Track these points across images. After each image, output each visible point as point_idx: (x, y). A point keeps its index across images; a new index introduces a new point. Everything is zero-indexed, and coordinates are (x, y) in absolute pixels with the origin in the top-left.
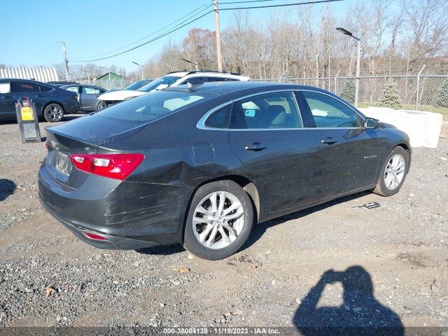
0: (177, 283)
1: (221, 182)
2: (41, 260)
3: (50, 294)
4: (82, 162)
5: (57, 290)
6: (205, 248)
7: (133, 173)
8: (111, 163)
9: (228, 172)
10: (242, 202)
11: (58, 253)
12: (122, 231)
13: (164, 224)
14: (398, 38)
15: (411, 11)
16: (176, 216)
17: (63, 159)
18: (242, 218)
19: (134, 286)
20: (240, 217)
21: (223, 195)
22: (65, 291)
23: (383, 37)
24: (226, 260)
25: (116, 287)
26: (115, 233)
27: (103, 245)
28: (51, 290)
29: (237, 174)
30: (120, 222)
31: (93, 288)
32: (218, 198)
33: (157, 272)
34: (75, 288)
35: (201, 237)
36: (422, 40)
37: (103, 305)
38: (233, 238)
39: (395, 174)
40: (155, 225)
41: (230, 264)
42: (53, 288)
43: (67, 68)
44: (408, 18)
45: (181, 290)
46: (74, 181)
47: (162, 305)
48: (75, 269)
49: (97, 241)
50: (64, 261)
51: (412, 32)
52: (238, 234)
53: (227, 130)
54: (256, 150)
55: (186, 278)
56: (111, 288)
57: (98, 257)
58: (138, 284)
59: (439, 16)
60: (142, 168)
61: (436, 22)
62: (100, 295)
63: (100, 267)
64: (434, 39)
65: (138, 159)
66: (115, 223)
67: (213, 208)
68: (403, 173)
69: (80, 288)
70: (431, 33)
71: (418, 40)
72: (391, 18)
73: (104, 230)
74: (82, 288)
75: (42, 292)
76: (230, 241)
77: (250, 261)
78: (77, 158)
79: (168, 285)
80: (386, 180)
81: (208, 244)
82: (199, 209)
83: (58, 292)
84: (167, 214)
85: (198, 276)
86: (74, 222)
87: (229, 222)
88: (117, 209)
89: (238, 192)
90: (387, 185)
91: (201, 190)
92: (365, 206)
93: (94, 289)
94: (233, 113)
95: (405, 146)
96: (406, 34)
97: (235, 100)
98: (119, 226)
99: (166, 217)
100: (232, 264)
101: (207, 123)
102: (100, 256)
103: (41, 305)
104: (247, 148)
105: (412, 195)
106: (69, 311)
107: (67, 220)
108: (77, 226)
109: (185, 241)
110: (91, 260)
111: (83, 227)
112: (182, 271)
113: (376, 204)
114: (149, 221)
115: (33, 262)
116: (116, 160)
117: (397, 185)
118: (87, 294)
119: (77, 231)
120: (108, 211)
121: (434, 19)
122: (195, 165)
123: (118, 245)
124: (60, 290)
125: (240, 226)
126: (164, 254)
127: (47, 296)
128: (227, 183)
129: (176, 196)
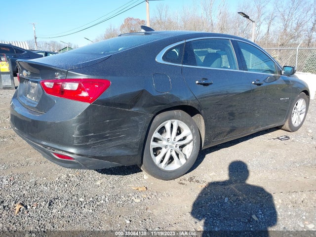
0: (138, 201)
1: (175, 112)
2: (12, 179)
3: (20, 211)
4: (52, 87)
5: (26, 207)
6: (160, 169)
7: (101, 98)
8: (80, 87)
9: (182, 102)
10: (192, 130)
11: (27, 173)
12: (90, 151)
13: (126, 146)
14: (272, 28)
15: (281, 9)
16: (138, 140)
17: (33, 87)
18: (192, 143)
19: (98, 203)
20: (189, 143)
21: (176, 123)
22: (34, 208)
23: (262, 27)
24: (177, 180)
25: (82, 204)
26: (82, 153)
27: (70, 165)
28: (20, 206)
29: (189, 105)
30: (88, 144)
31: (60, 204)
32: (172, 126)
33: (117, 190)
34: (43, 205)
35: (157, 160)
36: (288, 30)
37: (71, 221)
38: (183, 161)
39: (299, 114)
40: (119, 147)
41: (181, 183)
42: (22, 204)
43: (36, 42)
44: (279, 15)
45: (142, 207)
46: (43, 105)
47: (128, 222)
48: (43, 188)
49: (64, 160)
50: (32, 180)
51: (282, 24)
52: (188, 157)
53: (181, 65)
54: (205, 85)
55: (145, 196)
56: (77, 204)
57: (64, 177)
58: (102, 201)
59: (300, 14)
60: (108, 94)
61: (298, 18)
62: (67, 212)
63: (66, 185)
64: (296, 29)
65: (105, 84)
66: (83, 143)
67: (167, 135)
68: (304, 114)
69: (47, 205)
70: (295, 25)
71: (285, 29)
72: (267, 14)
73: (72, 150)
74: (50, 205)
75: (11, 209)
76: (181, 164)
77: (198, 181)
78: (47, 84)
79: (130, 202)
80: (293, 119)
81: (163, 166)
82: (156, 135)
83: (27, 208)
84: (130, 138)
85: (156, 194)
86: (44, 143)
87: (180, 147)
88: (84, 131)
89: (188, 121)
90: (293, 123)
91: (158, 117)
92: (278, 138)
93: (61, 206)
94: (185, 52)
95: (307, 92)
96: (278, 26)
97: (187, 41)
98: (86, 147)
99: (128, 141)
100: (183, 184)
101: (164, 58)
102: (65, 176)
103: (10, 222)
104: (197, 82)
105: (310, 131)
106: (38, 227)
107: (37, 141)
108: (46, 146)
109: (143, 163)
110: (57, 179)
111: (51, 148)
112: (140, 190)
113: (287, 137)
114: (113, 143)
115: (4, 180)
116: (84, 84)
117: (300, 123)
118: (54, 211)
119: (45, 152)
120: (77, 132)
121: (296, 16)
122: (155, 94)
123: (85, 165)
124: (29, 207)
125: (189, 150)
126: (123, 175)
127: (16, 212)
128: (180, 112)
129: (137, 121)
